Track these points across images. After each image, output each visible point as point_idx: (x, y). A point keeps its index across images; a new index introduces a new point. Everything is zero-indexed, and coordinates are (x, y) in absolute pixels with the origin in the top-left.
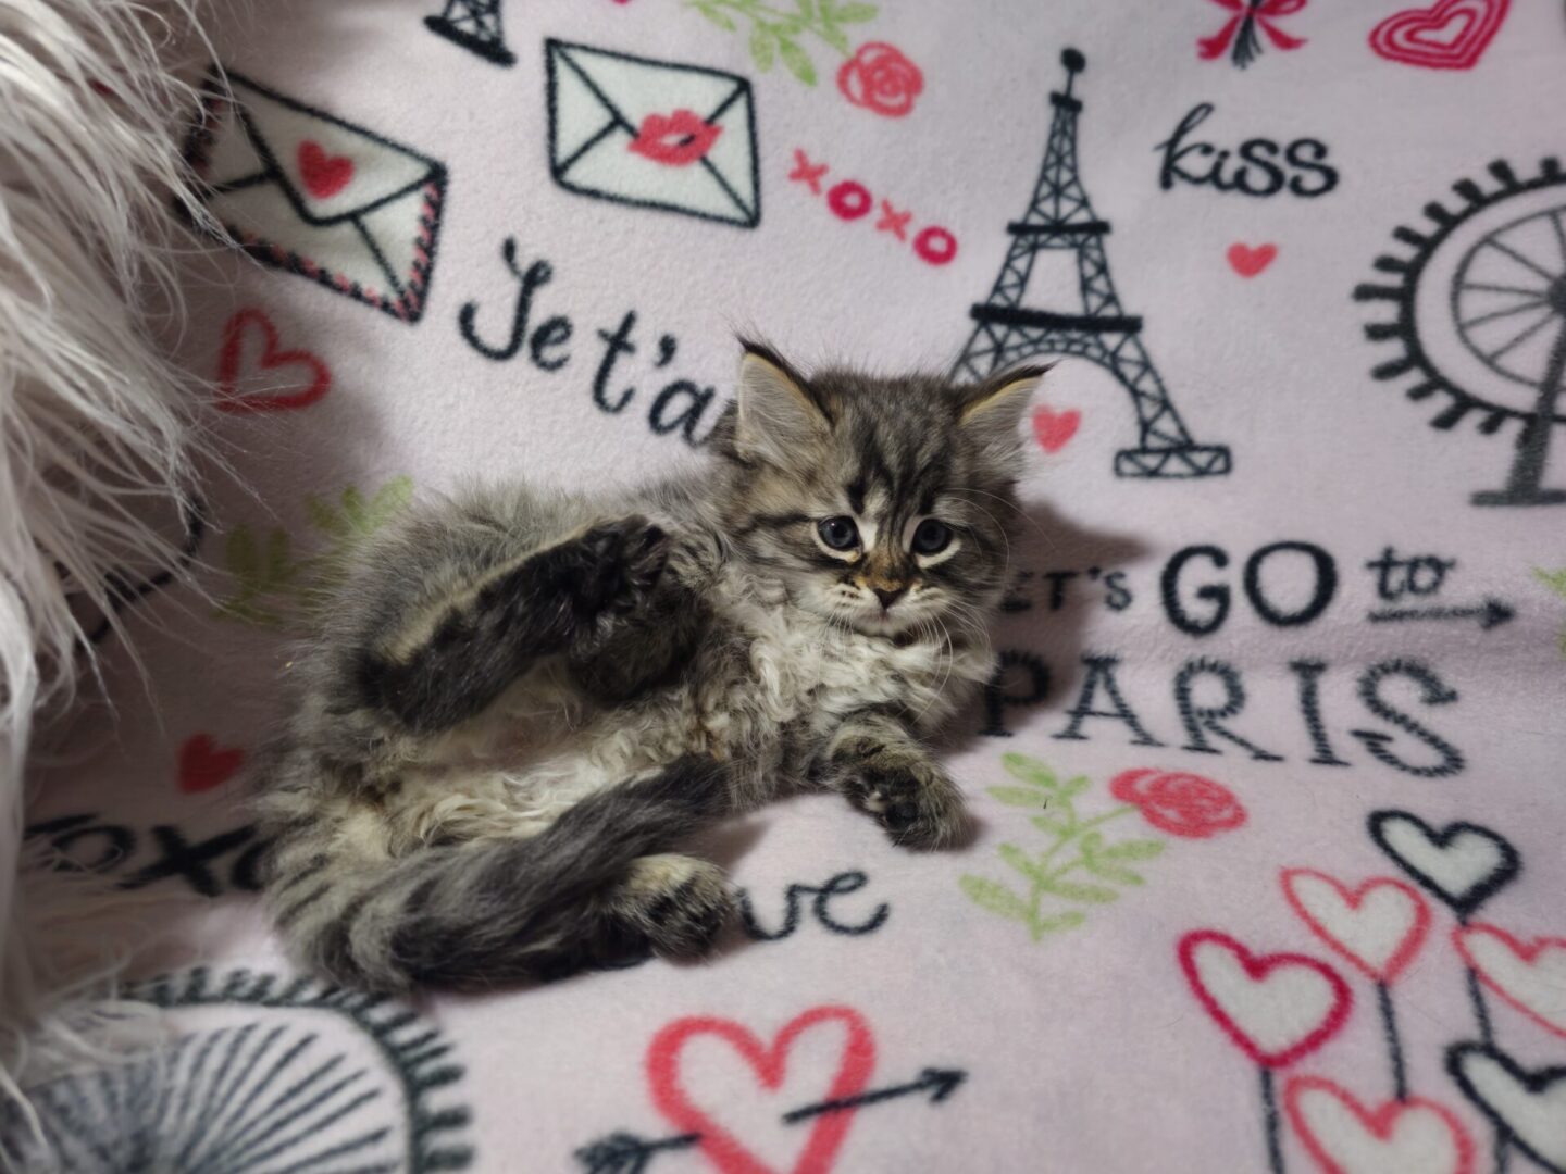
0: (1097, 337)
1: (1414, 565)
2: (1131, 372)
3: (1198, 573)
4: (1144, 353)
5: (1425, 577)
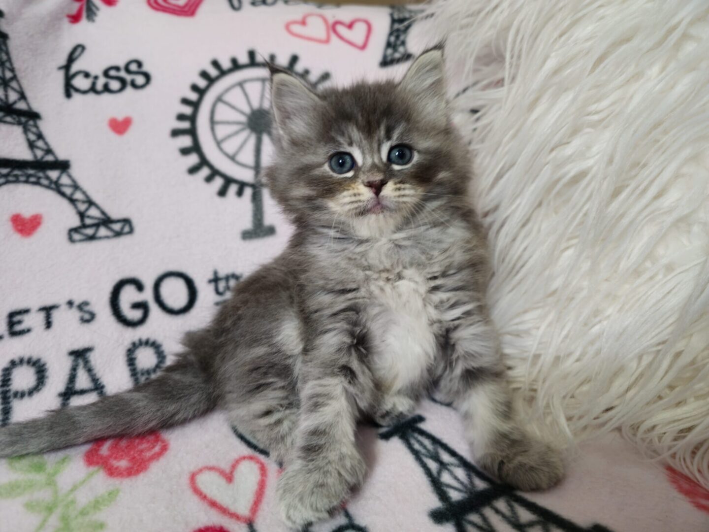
0: (44, 173)
1: (227, 278)
2: (68, 191)
3: (129, 295)
4: (73, 181)
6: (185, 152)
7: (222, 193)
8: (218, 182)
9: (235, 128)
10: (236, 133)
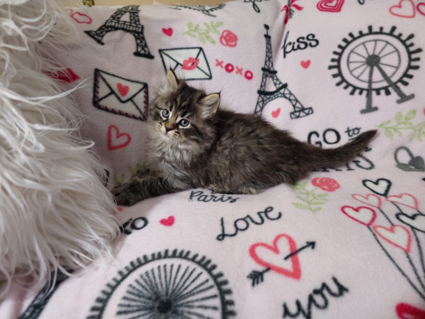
1: (354, 130)
2: (288, 96)
3: (314, 138)
6: (335, 76)
7: (352, 93)
8: (350, 89)
9: (360, 64)
10: (361, 66)
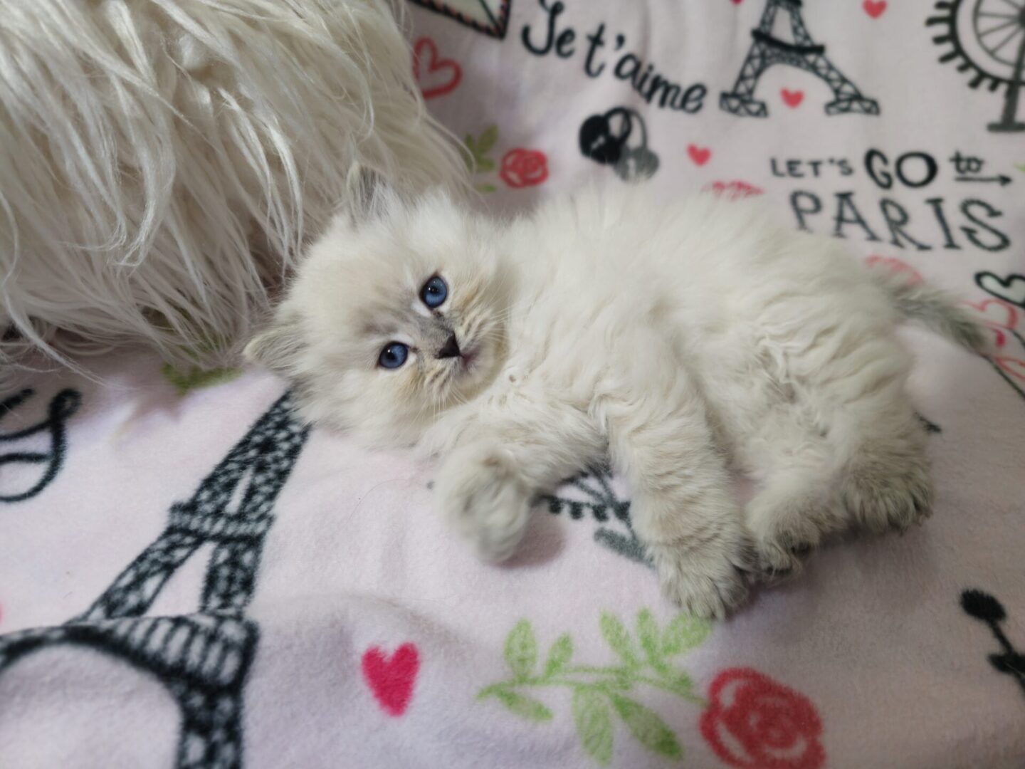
0: (804, 56)
1: (970, 160)
4: (828, 63)
5: (974, 165)
6: (939, 40)
7: (974, 84)
8: (971, 74)
9: (1002, 21)
10: (1003, 27)
